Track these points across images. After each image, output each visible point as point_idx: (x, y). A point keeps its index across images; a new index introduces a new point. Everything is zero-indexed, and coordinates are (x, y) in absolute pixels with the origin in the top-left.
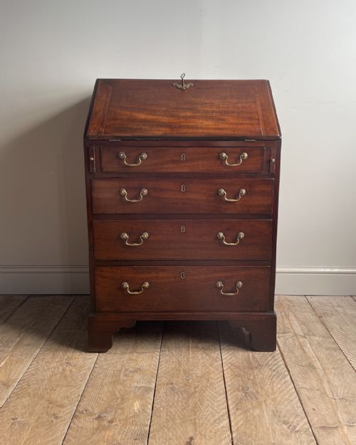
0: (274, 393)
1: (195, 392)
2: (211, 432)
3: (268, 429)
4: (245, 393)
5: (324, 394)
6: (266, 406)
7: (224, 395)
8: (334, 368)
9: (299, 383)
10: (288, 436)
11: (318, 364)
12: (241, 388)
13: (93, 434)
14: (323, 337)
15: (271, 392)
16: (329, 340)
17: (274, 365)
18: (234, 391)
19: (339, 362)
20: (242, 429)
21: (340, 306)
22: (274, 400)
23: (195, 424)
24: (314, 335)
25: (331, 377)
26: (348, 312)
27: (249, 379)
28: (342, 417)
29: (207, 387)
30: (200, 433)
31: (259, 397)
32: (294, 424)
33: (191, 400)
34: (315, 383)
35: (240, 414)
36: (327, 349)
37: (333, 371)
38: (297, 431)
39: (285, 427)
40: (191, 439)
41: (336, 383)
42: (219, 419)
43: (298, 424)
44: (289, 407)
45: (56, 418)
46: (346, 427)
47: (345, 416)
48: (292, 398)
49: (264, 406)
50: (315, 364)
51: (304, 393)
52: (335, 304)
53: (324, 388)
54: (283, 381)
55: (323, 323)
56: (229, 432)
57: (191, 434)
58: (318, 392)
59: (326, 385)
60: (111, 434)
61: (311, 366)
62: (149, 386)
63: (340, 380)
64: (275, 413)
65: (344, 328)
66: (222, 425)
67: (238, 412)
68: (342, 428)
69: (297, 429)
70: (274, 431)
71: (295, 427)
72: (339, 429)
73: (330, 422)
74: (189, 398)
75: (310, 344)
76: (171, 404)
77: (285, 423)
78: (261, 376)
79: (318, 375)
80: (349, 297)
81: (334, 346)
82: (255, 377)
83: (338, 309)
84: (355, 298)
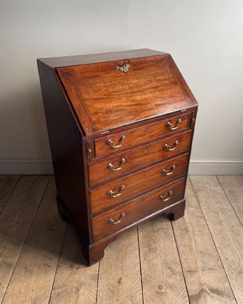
0: (165, 249)
1: (122, 248)
2: (130, 274)
3: (160, 273)
4: (149, 249)
5: (191, 249)
6: (160, 257)
7: (138, 250)
8: (199, 231)
9: (179, 242)
10: (171, 277)
11: (190, 229)
12: (147, 245)
13: (69, 277)
14: (195, 208)
15: (163, 248)
16: (199, 210)
17: (166, 229)
18: (143, 248)
19: (202, 226)
20: (147, 272)
21: (208, 184)
22: (164, 253)
23: (122, 269)
24: (190, 206)
25: (197, 238)
26: (212, 188)
27: (152, 239)
28: (200, 264)
29: (129, 245)
30: (125, 275)
31: (156, 251)
32: (174, 269)
33: (120, 254)
34: (187, 241)
35: (146, 263)
36: (197, 217)
37: (198, 233)
38: (175, 274)
39: (169, 271)
40: (120, 279)
41: (199, 242)
42: (135, 266)
43: (176, 269)
44: (172, 258)
45: (48, 267)
46: (200, 271)
47: (201, 263)
48: (174, 251)
49: (159, 257)
50: (189, 228)
51: (181, 248)
52: (205, 182)
53: (192, 245)
54: (170, 240)
55: (197, 197)
56: (140, 274)
57: (120, 276)
58: (189, 248)
59: (193, 243)
60: (78, 277)
61: (187, 230)
63: (201, 239)
64: (165, 262)
65: (208, 201)
66: (136, 270)
67: (146, 262)
68: (199, 272)
69: (175, 272)
70: (163, 274)
71: (174, 271)
72: (197, 272)
73: (193, 267)
74: (119, 252)
75: (188, 213)
76: (109, 256)
77: (170, 268)
78: (158, 237)
79: (190, 236)
80: (215, 176)
81: (201, 215)
82: (155, 238)
83: (207, 185)
84: (218, 177)
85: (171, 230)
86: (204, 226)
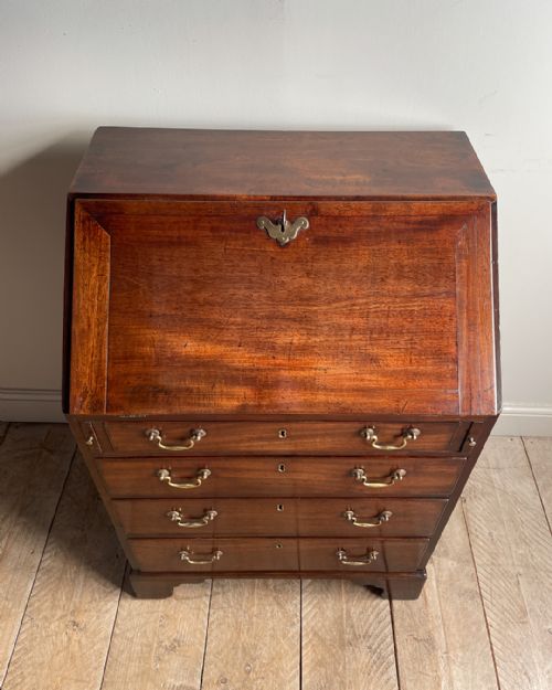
8: (462, 647)
11: (440, 638)
14: (459, 561)
16: (468, 568)
17: (377, 636)
19: (474, 627)
21: (498, 469)
24: (446, 555)
26: (510, 486)
27: (336, 673)
34: (428, 683)
36: (461, 595)
37: (461, 653)
50: (436, 635)
54: (385, 677)
55: (464, 518)
61: (429, 642)
62: (191, 685)
63: (466, 677)
65: (495, 533)
75: (437, 581)
78: (354, 665)
79: (437, 664)
80: (517, 441)
81: (473, 586)
82: (344, 668)
83: (495, 476)
84: (528, 443)
85: (390, 639)
86: (479, 630)
